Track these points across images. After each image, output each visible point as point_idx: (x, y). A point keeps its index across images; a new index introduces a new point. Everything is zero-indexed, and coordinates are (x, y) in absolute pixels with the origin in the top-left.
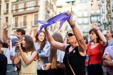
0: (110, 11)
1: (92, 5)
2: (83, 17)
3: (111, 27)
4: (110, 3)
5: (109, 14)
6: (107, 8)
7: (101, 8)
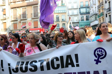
0: (103, 2)
3: (103, 17)
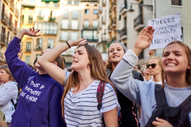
1: (86, 11)
2: (69, 29)
4: (115, 4)
5: (114, 25)
6: (111, 14)
7: (101, 16)
